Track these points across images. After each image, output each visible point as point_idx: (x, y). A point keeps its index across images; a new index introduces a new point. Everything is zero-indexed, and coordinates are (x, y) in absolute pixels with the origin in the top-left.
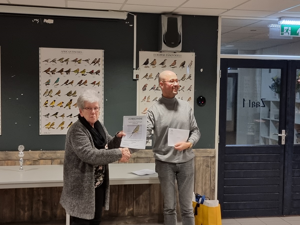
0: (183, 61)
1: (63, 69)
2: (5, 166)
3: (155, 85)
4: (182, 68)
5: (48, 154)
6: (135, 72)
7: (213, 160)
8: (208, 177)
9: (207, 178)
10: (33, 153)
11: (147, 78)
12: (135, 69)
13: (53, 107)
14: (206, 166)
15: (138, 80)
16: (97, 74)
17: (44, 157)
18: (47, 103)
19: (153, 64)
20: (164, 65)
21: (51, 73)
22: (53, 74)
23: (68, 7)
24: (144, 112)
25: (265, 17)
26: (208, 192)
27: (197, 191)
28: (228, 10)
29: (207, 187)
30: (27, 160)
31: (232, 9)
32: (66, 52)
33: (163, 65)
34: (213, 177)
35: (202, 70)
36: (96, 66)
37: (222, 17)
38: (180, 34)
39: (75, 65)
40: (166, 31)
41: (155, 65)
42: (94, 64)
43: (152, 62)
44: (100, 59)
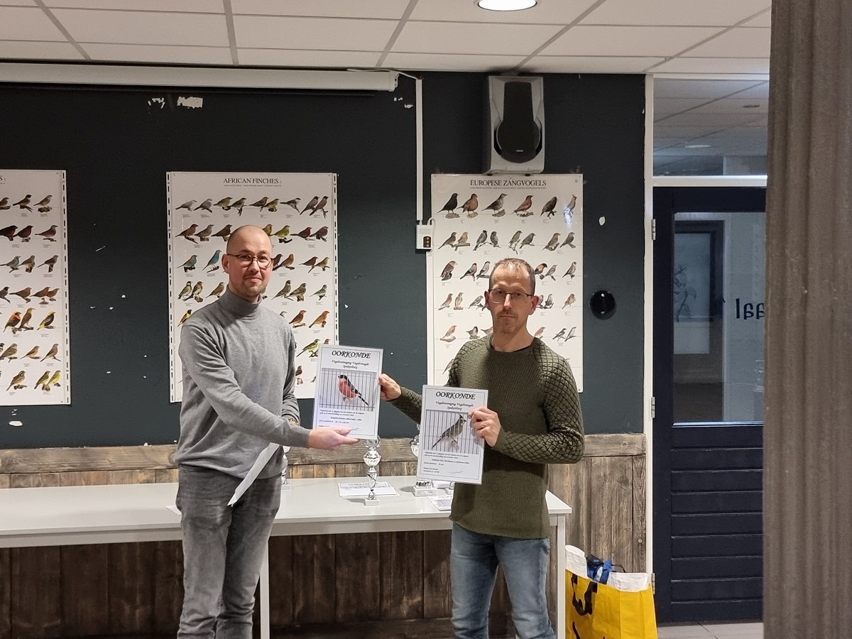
1: (229, 226)
2: (82, 485)
3: (475, 264)
4: (549, 216)
6: (422, 231)
7: (638, 464)
8: (625, 510)
9: (624, 513)
10: (153, 450)
11: (453, 246)
12: (421, 223)
14: (621, 482)
15: (429, 250)
16: (318, 238)
19: (470, 206)
20: (500, 210)
22: (202, 239)
23: (241, 63)
24: (446, 338)
26: (627, 553)
27: (595, 551)
28: (668, 58)
29: (625, 537)
30: (139, 468)
31: (678, 55)
32: (238, 181)
33: (497, 209)
34: (641, 511)
35: (602, 221)
36: (316, 216)
37: (655, 76)
38: (539, 126)
39: (262, 216)
40: (502, 119)
41: (475, 211)
42: (311, 211)
43: (466, 203)
44: (326, 198)
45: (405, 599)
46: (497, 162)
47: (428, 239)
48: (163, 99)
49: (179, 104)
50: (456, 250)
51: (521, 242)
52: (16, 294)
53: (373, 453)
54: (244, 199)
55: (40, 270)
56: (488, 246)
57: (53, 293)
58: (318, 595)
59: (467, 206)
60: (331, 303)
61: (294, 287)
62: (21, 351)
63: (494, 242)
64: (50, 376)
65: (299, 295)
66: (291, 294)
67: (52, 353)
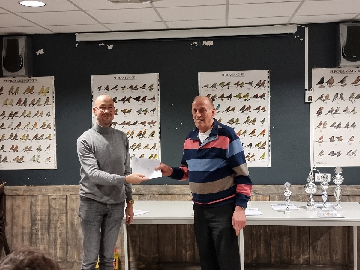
2: (166, 200)
3: (333, 108)
6: (308, 94)
11: (322, 100)
12: (307, 90)
15: (311, 102)
16: (261, 98)
19: (330, 82)
20: (344, 84)
22: (213, 100)
23: (229, 26)
24: (319, 141)
32: (227, 75)
33: (343, 83)
36: (260, 89)
39: (237, 89)
40: (346, 42)
41: (332, 84)
42: (258, 86)
43: (328, 81)
44: (265, 81)
45: (301, 256)
46: (344, 62)
47: (311, 97)
48: (197, 42)
49: (203, 44)
50: (324, 102)
51: (355, 97)
52: (141, 123)
53: (288, 191)
54: (230, 82)
55: (150, 113)
56: (339, 100)
57: (155, 123)
58: (262, 251)
59: (329, 82)
60: (267, 126)
61: (251, 119)
62: (142, 146)
63: (342, 98)
64: (153, 156)
65: (253, 122)
66: (250, 122)
67: (154, 146)
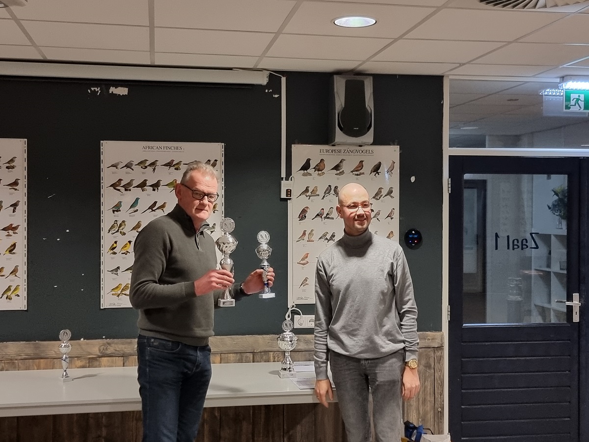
0: (376, 163)
1: (146, 180)
2: (34, 370)
3: (323, 209)
4: (375, 175)
5: (116, 346)
6: (285, 185)
7: (438, 354)
8: (429, 387)
9: (428, 390)
10: (87, 344)
11: (307, 196)
12: (284, 179)
13: (126, 254)
14: (426, 367)
15: (290, 199)
17: (109, 352)
18: (116, 247)
19: (319, 168)
20: (341, 171)
21: (123, 189)
22: (126, 190)
23: (156, 64)
24: (302, 262)
25: (534, 76)
26: (430, 419)
27: (408, 417)
28: (461, 65)
29: (429, 406)
30: (76, 357)
31: (468, 63)
32: (152, 148)
33: (339, 170)
34: (440, 388)
35: (413, 179)
37: (451, 77)
38: (369, 111)
39: (170, 174)
40: (343, 106)
41: (323, 171)
43: (317, 165)
44: (216, 160)
46: (340, 136)
47: (289, 191)
48: (99, 88)
49: (110, 92)
55: (7, 211)
57: (16, 228)
59: (317, 167)
63: (336, 193)
67: (14, 272)
